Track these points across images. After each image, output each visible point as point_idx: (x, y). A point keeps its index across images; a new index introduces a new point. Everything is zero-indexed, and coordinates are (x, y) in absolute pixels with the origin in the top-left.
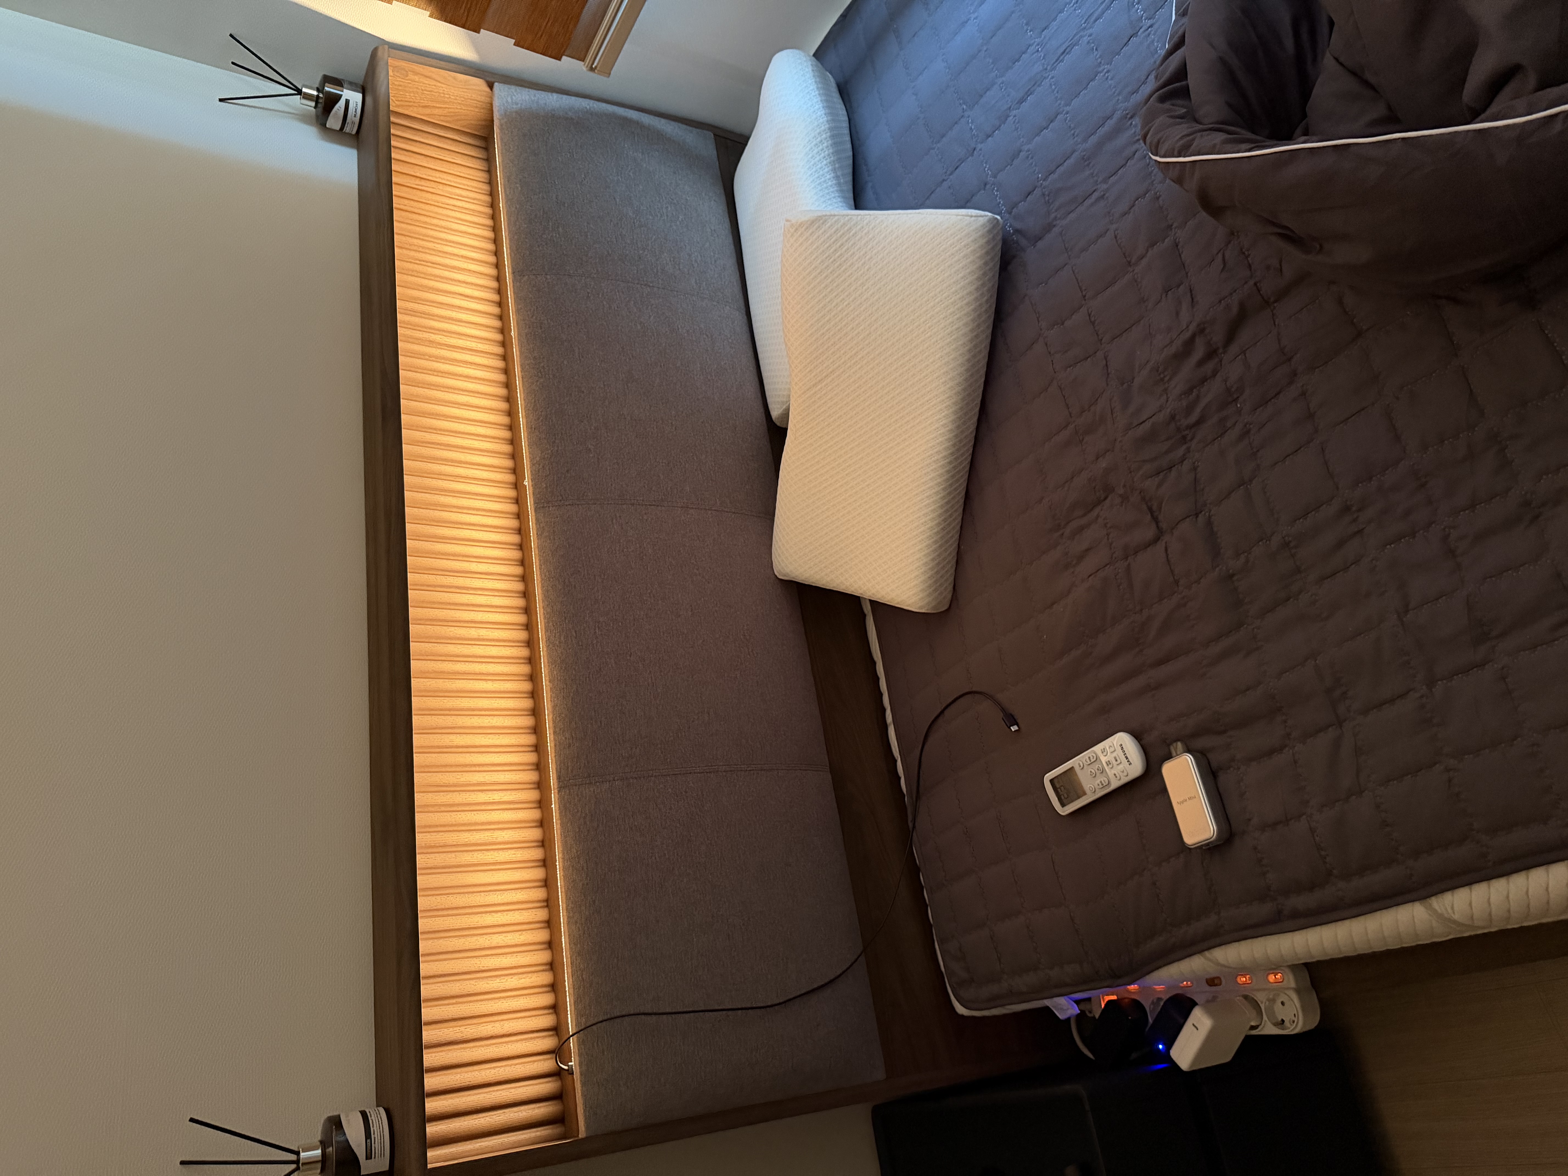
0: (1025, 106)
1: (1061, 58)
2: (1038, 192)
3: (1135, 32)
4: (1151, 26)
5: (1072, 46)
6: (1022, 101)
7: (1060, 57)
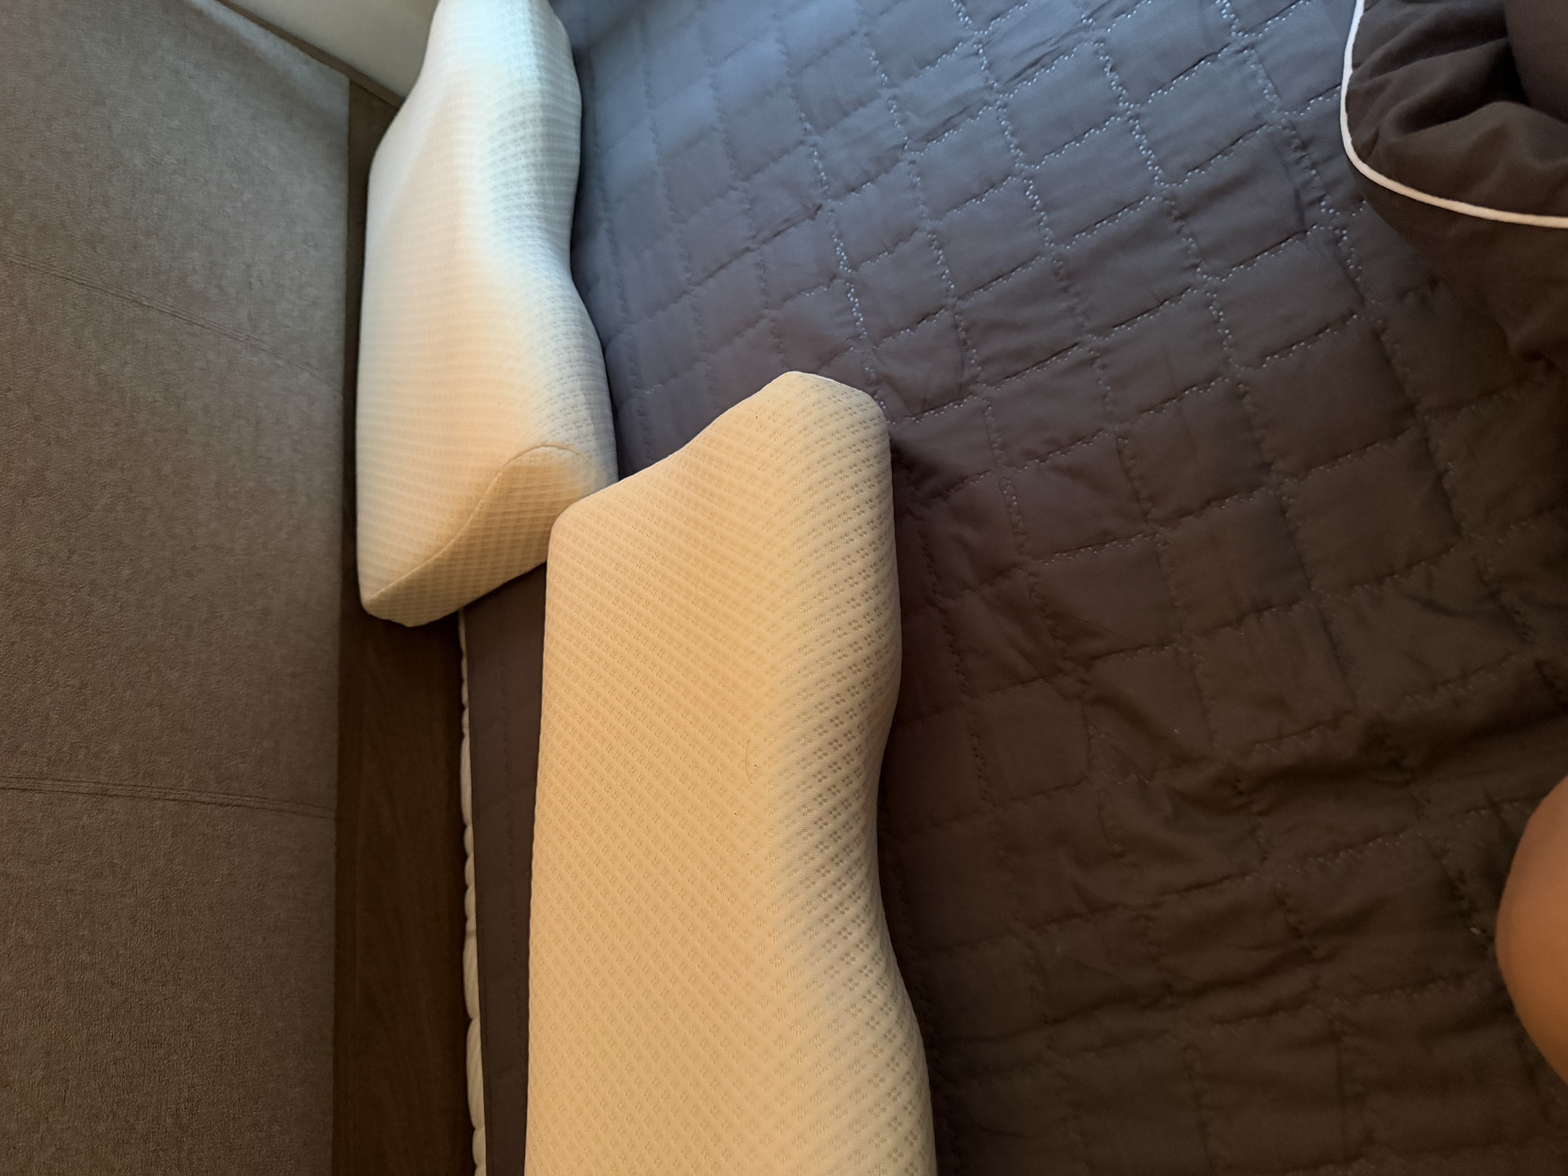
0: (936, 147)
1: (1029, 72)
2: (944, 316)
3: (1212, 51)
4: (1251, 46)
5: (1056, 54)
6: (931, 136)
7: (1025, 70)
